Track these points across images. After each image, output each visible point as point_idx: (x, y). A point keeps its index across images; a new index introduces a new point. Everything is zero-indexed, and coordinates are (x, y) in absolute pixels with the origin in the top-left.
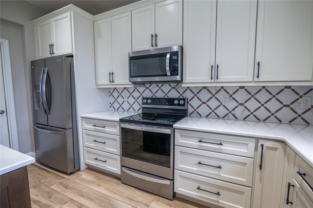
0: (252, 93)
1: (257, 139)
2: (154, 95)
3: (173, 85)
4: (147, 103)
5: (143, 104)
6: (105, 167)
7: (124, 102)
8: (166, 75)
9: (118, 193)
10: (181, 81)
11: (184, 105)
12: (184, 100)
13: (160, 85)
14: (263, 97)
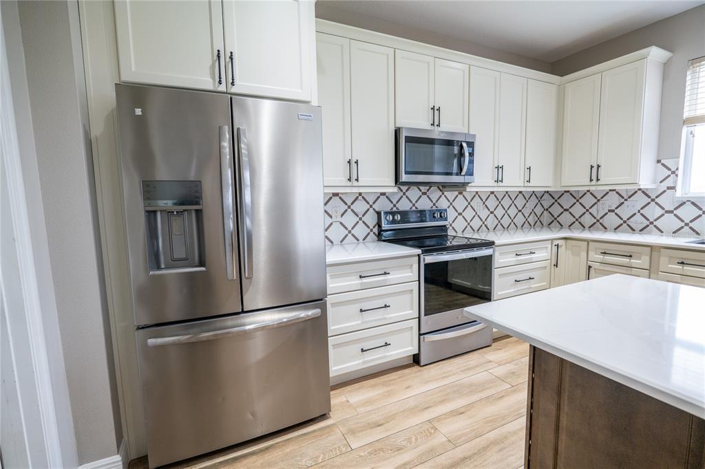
1: (552, 240)
2: (395, 206)
4: (394, 222)
6: (385, 357)
7: (332, 224)
9: (447, 375)
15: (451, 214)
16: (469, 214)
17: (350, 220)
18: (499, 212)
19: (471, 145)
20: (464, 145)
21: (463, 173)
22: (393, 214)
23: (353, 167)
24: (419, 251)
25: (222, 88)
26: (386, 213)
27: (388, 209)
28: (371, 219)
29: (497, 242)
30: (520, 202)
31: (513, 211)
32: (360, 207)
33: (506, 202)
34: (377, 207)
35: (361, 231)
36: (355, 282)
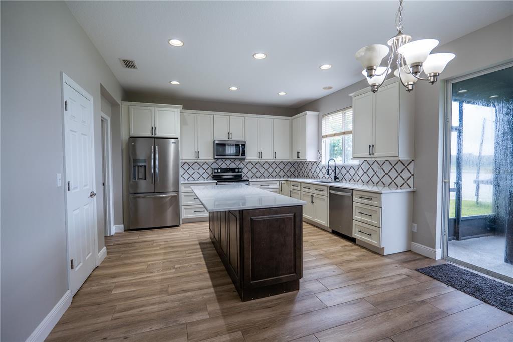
1: (279, 181)
2: (220, 166)
3: (232, 161)
4: (218, 172)
5: (215, 172)
7: (194, 172)
8: (239, 156)
10: (245, 159)
11: (241, 172)
12: (241, 169)
13: (224, 160)
15: (245, 171)
16: (254, 170)
17: (201, 171)
18: (270, 170)
19: (244, 145)
20: (241, 146)
21: (241, 155)
22: (217, 169)
23: (197, 154)
24: (216, 181)
25: (153, 136)
26: (215, 169)
27: (217, 168)
28: (210, 171)
29: (250, 180)
30: (281, 166)
31: (277, 170)
32: (206, 167)
33: (274, 166)
34: (213, 167)
35: (206, 175)
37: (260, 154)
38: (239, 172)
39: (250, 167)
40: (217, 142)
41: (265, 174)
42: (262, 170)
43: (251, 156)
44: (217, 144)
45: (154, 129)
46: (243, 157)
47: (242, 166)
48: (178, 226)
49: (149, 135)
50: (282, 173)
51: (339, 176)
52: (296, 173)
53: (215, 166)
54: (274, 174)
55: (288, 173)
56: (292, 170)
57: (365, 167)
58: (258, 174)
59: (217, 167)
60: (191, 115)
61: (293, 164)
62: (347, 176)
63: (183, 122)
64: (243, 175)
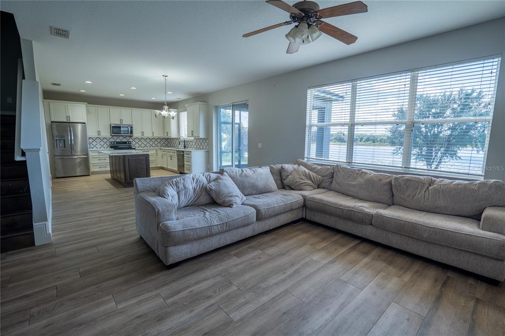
0: (151, 139)
3: (124, 137)
4: (114, 144)
5: (112, 144)
11: (131, 144)
12: (130, 142)
13: (118, 137)
14: (154, 140)
15: (134, 143)
16: (140, 143)
17: (102, 143)
18: (151, 143)
19: (131, 127)
20: (129, 127)
21: (130, 133)
23: (99, 132)
25: (68, 121)
28: (108, 143)
29: (136, 148)
31: (156, 143)
32: (105, 140)
34: (110, 140)
35: (105, 146)
36: (97, 154)
37: (143, 133)
38: (129, 144)
39: (137, 141)
40: (112, 125)
41: (148, 145)
42: (145, 143)
43: (137, 134)
44: (112, 127)
45: (68, 117)
46: (131, 135)
47: (131, 140)
48: (89, 175)
49: (65, 121)
50: (159, 145)
51: (187, 146)
52: (169, 145)
53: (112, 140)
54: (154, 145)
55: (164, 145)
56: (166, 143)
57: (195, 141)
58: (143, 145)
59: (113, 141)
60: (93, 108)
61: (167, 139)
62: (190, 146)
63: (88, 112)
64: (132, 146)
